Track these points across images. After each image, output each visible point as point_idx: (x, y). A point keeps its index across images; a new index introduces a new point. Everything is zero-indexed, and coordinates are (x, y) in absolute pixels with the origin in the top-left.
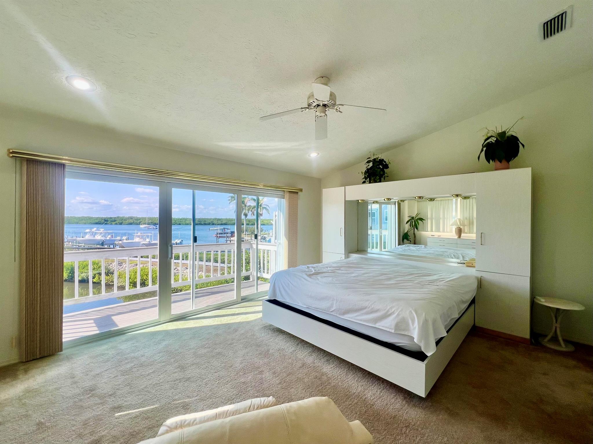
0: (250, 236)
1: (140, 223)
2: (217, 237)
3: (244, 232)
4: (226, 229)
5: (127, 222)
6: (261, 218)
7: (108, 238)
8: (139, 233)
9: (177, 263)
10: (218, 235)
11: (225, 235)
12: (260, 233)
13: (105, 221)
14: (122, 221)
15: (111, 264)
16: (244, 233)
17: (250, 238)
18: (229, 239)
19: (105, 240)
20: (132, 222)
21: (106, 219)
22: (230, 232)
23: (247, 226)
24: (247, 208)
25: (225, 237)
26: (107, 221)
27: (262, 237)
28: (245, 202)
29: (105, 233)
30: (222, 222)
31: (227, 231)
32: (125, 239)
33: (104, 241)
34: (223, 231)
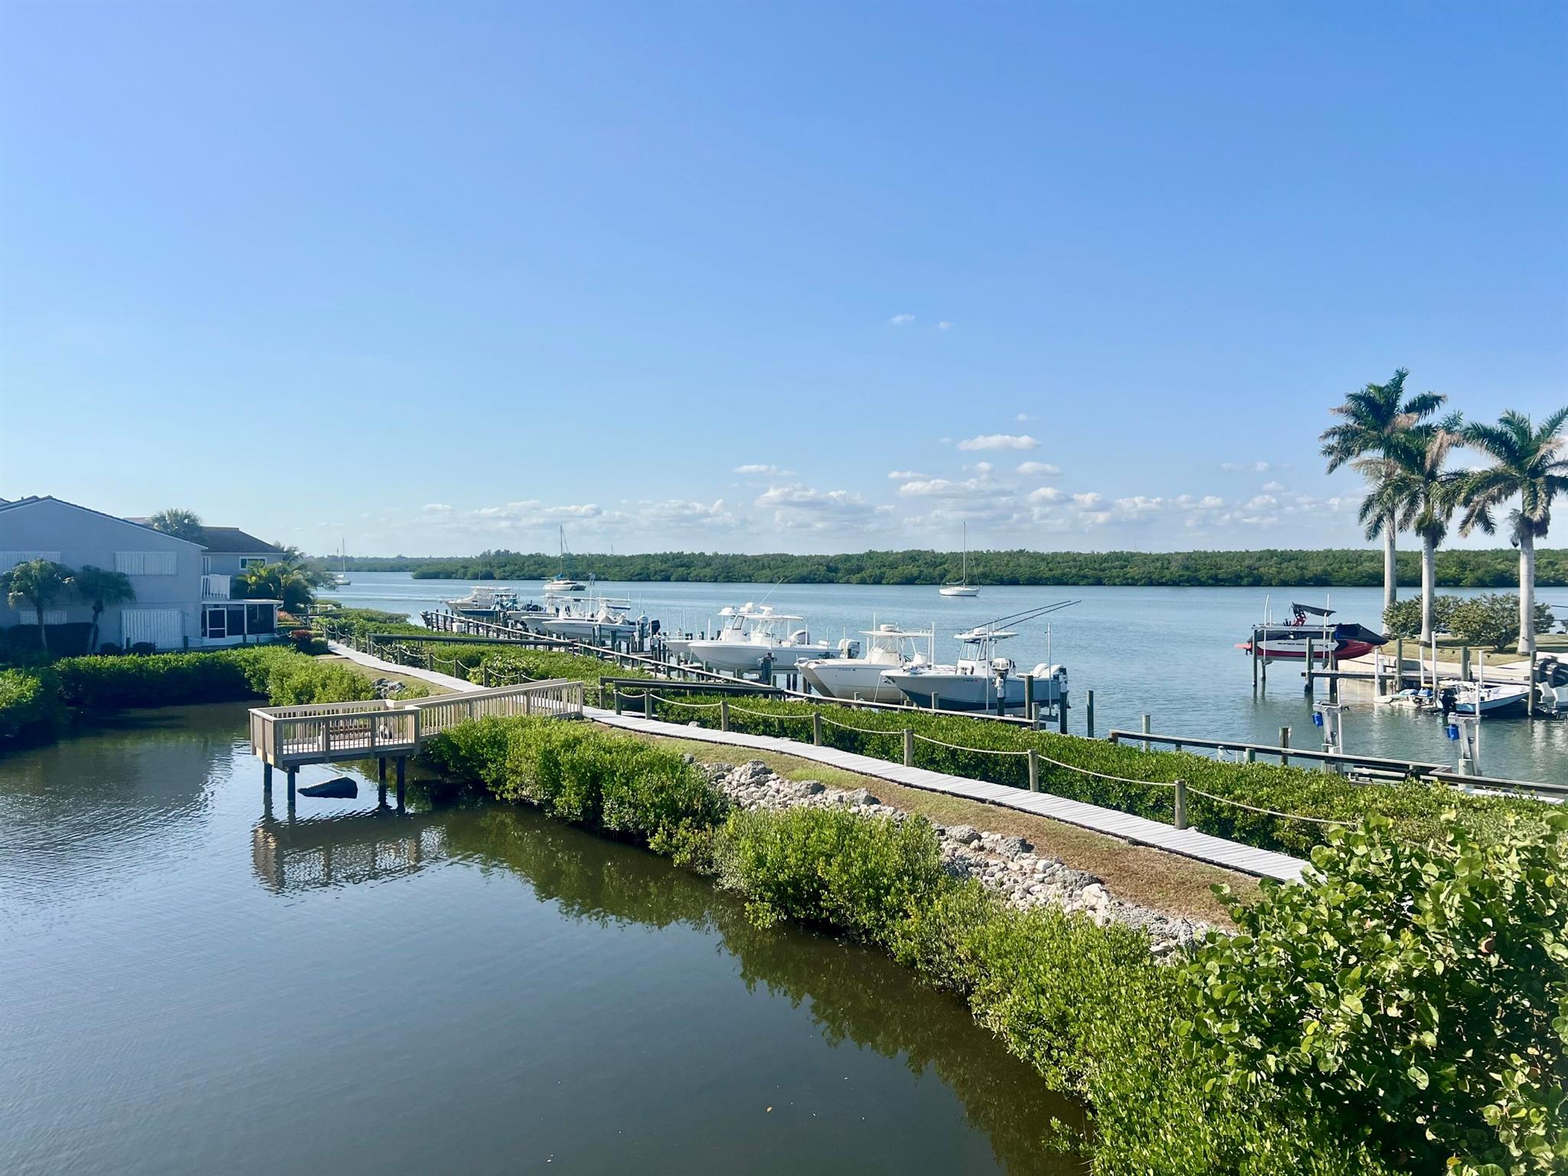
0: (1460, 652)
1: (942, 577)
2: (1259, 651)
3: (1418, 631)
4: (1308, 614)
5: (896, 572)
6: (1536, 547)
7: (786, 645)
9: (993, 802)
10: (1264, 644)
11: (1303, 646)
12: (1530, 640)
13: (830, 569)
14: (883, 570)
15: (729, 770)
16: (1423, 637)
17: (1460, 666)
18: (1328, 670)
19: (774, 650)
20: (916, 574)
21: (831, 564)
22: (1333, 629)
23: (1440, 593)
24: (1437, 490)
25: (1304, 654)
26: (836, 570)
27: (1544, 667)
28: (1429, 456)
29: (776, 621)
30: (1302, 568)
31: (1312, 621)
32: (847, 648)
33: (773, 655)
34: (1293, 619)
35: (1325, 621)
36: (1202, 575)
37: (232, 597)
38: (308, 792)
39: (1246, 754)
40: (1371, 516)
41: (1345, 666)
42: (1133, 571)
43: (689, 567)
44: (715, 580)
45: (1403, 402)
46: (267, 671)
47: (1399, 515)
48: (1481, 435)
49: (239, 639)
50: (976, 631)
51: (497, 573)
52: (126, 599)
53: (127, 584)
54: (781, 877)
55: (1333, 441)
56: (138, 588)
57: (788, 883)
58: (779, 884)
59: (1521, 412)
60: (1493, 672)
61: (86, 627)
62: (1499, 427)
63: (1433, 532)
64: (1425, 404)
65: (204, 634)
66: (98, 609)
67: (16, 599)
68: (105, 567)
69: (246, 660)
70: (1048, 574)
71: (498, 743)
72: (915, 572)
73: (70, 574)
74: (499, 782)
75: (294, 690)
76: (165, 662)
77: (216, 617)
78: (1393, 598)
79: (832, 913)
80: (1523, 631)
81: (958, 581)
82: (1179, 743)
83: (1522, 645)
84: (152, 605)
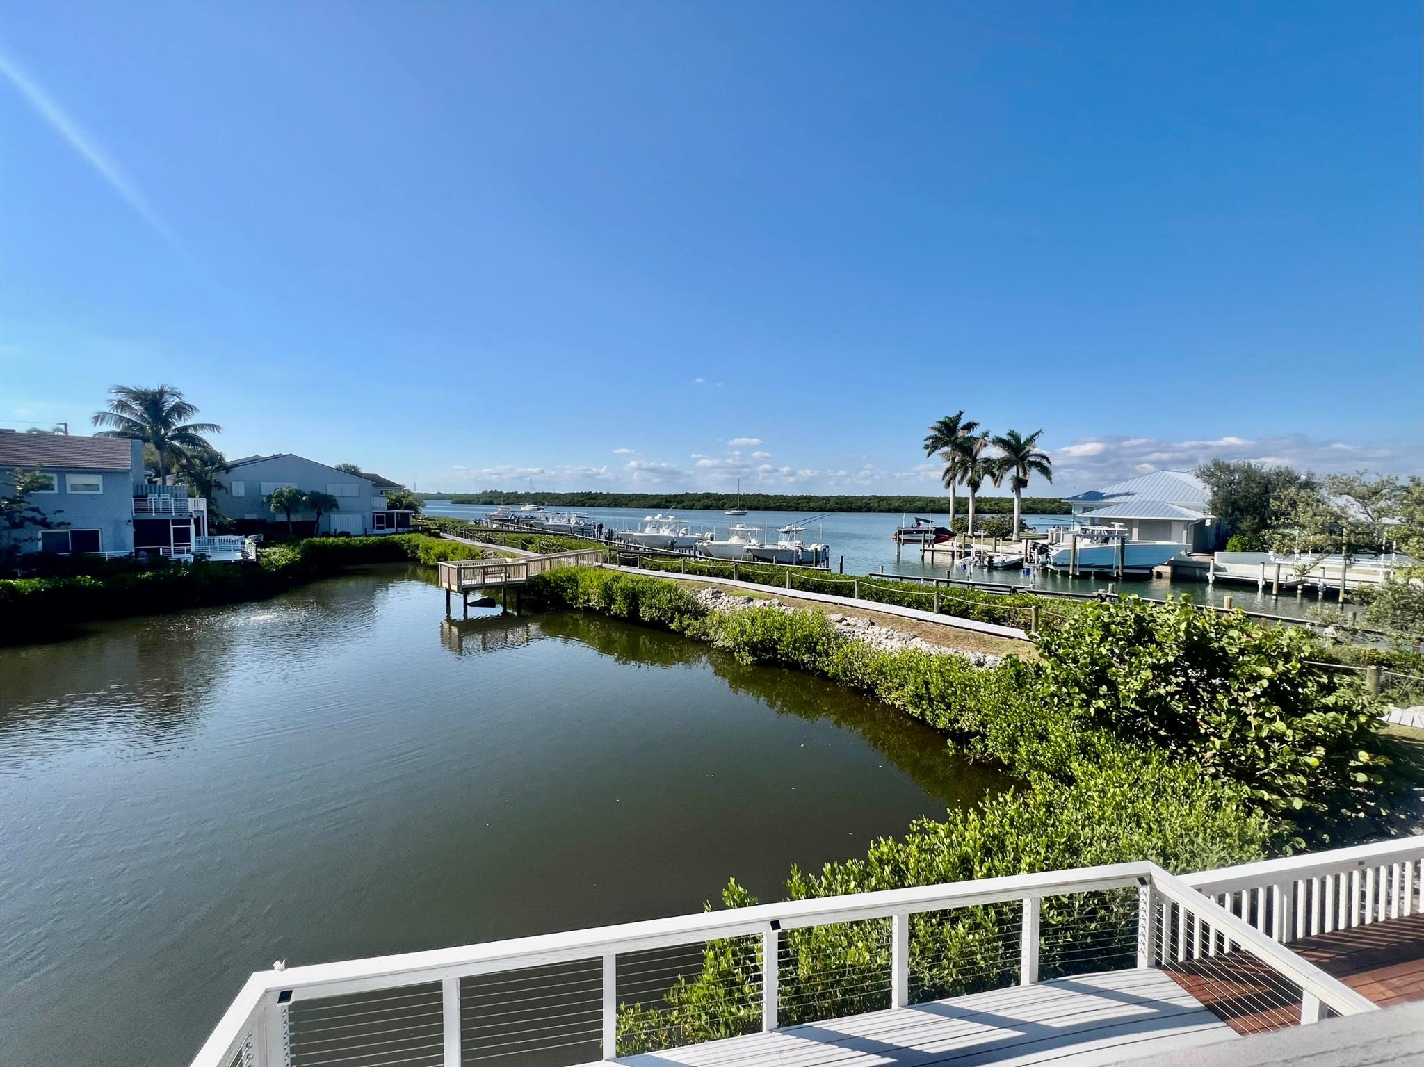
0: (990, 540)
1: (723, 505)
2: (900, 540)
3: (967, 530)
4: (921, 522)
5: (701, 503)
6: (1022, 496)
7: (680, 535)
8: (738, 526)
10: (902, 537)
11: (921, 537)
12: (1018, 535)
13: (667, 501)
15: (698, 592)
16: (971, 534)
18: (931, 548)
19: (676, 538)
22: (933, 530)
23: (977, 516)
24: (977, 466)
25: (921, 541)
28: (974, 450)
29: (676, 523)
31: (923, 525)
32: (709, 537)
33: (675, 540)
34: (915, 524)
35: (930, 525)
36: (845, 506)
37: (388, 509)
38: (473, 604)
39: (934, 583)
40: (947, 478)
41: (937, 546)
42: (813, 504)
43: (595, 500)
44: (608, 506)
45: (960, 425)
46: (417, 546)
47: (958, 477)
48: (999, 441)
49: (393, 530)
50: (787, 527)
51: (495, 501)
52: (334, 509)
53: (335, 500)
54: (755, 639)
55: (928, 442)
56: (340, 502)
57: (758, 643)
58: (753, 643)
59: (1017, 431)
60: (1006, 549)
61: (314, 523)
62: (1007, 438)
63: (975, 485)
64: (970, 426)
65: (374, 528)
66: (319, 514)
67: (276, 508)
68: (322, 491)
69: (404, 541)
70: (774, 505)
71: (573, 580)
72: (710, 503)
73: (304, 495)
74: (575, 598)
75: (435, 555)
76: (361, 541)
77: (380, 519)
78: (954, 516)
79: (782, 656)
80: (1015, 531)
81: (732, 508)
82: (901, 578)
83: (1015, 537)
84: (346, 512)
